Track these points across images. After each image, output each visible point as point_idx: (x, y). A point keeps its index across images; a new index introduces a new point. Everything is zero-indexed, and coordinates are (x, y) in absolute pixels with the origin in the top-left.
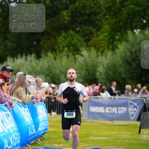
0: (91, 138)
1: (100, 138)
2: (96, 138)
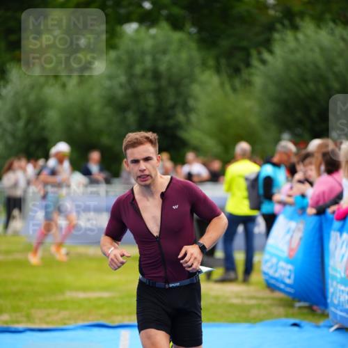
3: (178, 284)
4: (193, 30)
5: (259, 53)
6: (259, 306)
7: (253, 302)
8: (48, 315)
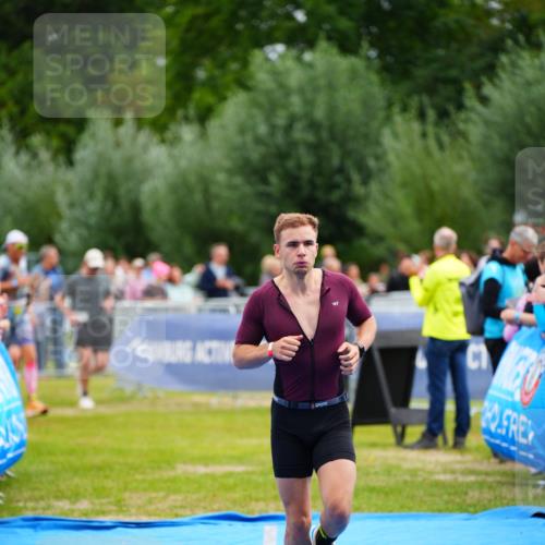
0: (181, 469)
1: (219, 469)
2: (202, 470)
3: (325, 404)
4: (373, 53)
5: (478, 87)
6: (481, 485)
7: (472, 478)
8: (150, 502)
